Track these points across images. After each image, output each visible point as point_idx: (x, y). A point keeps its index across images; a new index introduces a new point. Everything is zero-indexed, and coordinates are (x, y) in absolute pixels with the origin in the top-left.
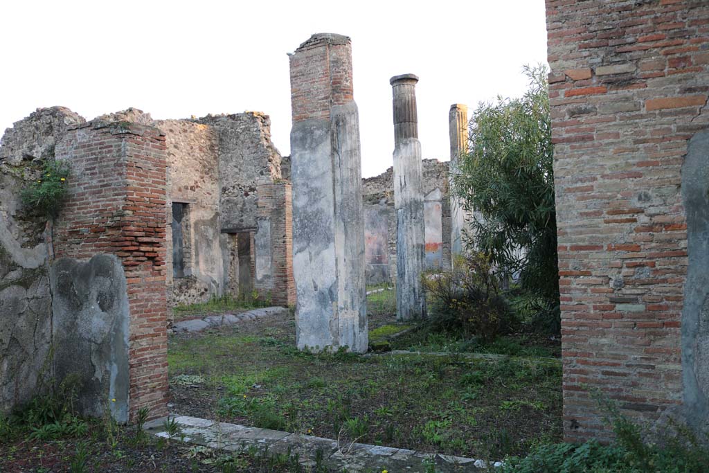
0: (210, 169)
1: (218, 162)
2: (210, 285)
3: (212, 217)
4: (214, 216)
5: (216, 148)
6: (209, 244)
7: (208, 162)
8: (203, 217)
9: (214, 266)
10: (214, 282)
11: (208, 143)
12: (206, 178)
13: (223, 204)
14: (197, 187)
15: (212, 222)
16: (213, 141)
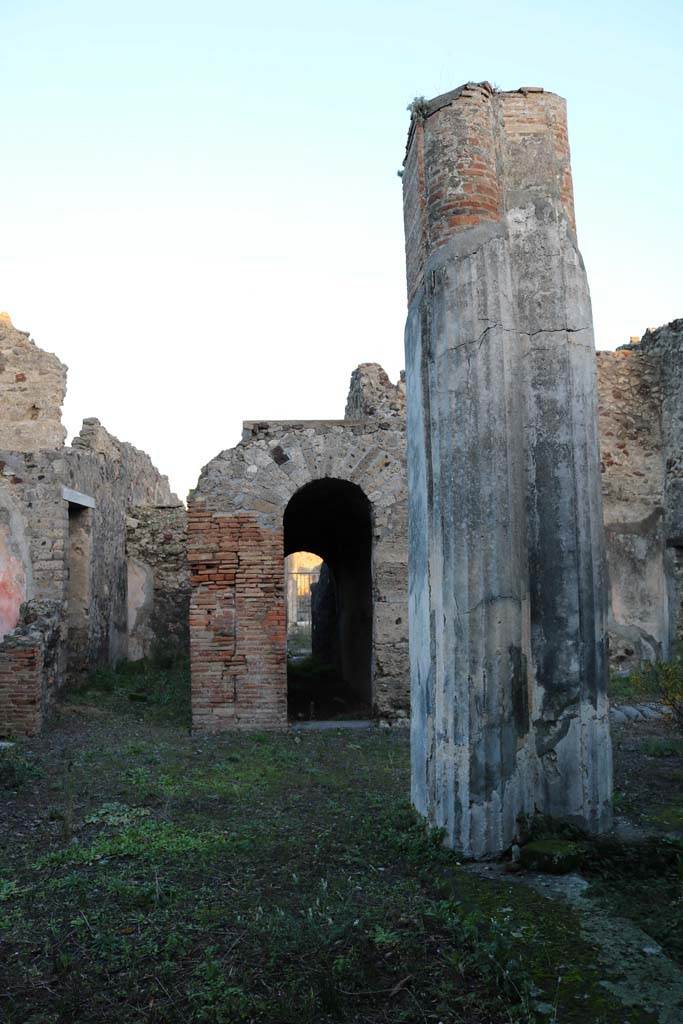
0: (639, 429)
1: (660, 415)
2: (638, 644)
3: (646, 516)
4: (650, 517)
5: (655, 389)
6: (637, 567)
7: (636, 417)
8: (625, 518)
9: (651, 609)
10: (649, 639)
11: (635, 381)
12: (631, 445)
13: (668, 491)
14: (611, 463)
15: (645, 527)
16: (646, 377)
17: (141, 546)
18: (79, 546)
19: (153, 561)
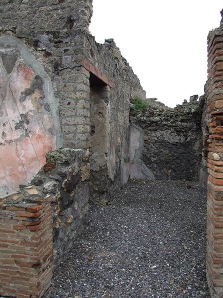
17: (137, 118)
18: (101, 111)
19: (144, 126)
